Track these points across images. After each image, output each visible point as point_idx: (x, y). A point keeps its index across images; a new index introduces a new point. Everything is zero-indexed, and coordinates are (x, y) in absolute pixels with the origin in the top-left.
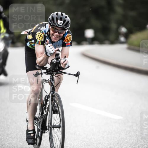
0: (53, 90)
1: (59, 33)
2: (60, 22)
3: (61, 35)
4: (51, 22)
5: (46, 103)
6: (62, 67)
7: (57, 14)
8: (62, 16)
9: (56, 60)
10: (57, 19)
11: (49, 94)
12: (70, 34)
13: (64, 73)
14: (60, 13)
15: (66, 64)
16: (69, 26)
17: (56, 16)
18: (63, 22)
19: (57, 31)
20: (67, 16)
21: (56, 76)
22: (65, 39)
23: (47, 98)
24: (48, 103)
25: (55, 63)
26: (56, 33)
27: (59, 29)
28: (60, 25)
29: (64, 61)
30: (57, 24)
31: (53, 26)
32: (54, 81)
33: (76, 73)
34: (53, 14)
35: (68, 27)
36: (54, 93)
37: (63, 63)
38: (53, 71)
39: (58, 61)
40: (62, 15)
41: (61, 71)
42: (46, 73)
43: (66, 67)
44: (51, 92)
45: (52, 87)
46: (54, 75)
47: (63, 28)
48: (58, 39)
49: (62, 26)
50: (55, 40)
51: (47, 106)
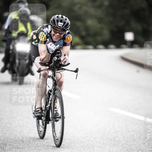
0: (54, 84)
1: (59, 34)
2: (60, 24)
3: (61, 35)
4: (52, 24)
5: (49, 97)
6: (63, 64)
7: (58, 17)
8: (62, 19)
9: (56, 58)
10: (58, 21)
11: (51, 88)
12: (70, 35)
13: (65, 69)
14: (60, 16)
15: (65, 62)
16: (68, 27)
17: (57, 18)
18: (63, 24)
19: (58, 31)
20: (67, 18)
21: (58, 72)
22: (65, 39)
23: (50, 92)
24: (51, 96)
25: (55, 60)
26: (57, 33)
27: (60, 30)
28: (61, 27)
29: (64, 59)
30: (58, 25)
31: (54, 28)
32: (56, 77)
33: (75, 70)
34: (54, 17)
35: (68, 29)
36: (56, 87)
37: (63, 61)
38: (55, 68)
39: (59, 59)
40: (62, 17)
41: (62, 68)
42: (48, 69)
43: (66, 64)
44: (53, 87)
45: (54, 82)
46: (56, 71)
47: (63, 29)
48: (59, 39)
49: (62, 28)
50: (56, 40)
51: (50, 99)
